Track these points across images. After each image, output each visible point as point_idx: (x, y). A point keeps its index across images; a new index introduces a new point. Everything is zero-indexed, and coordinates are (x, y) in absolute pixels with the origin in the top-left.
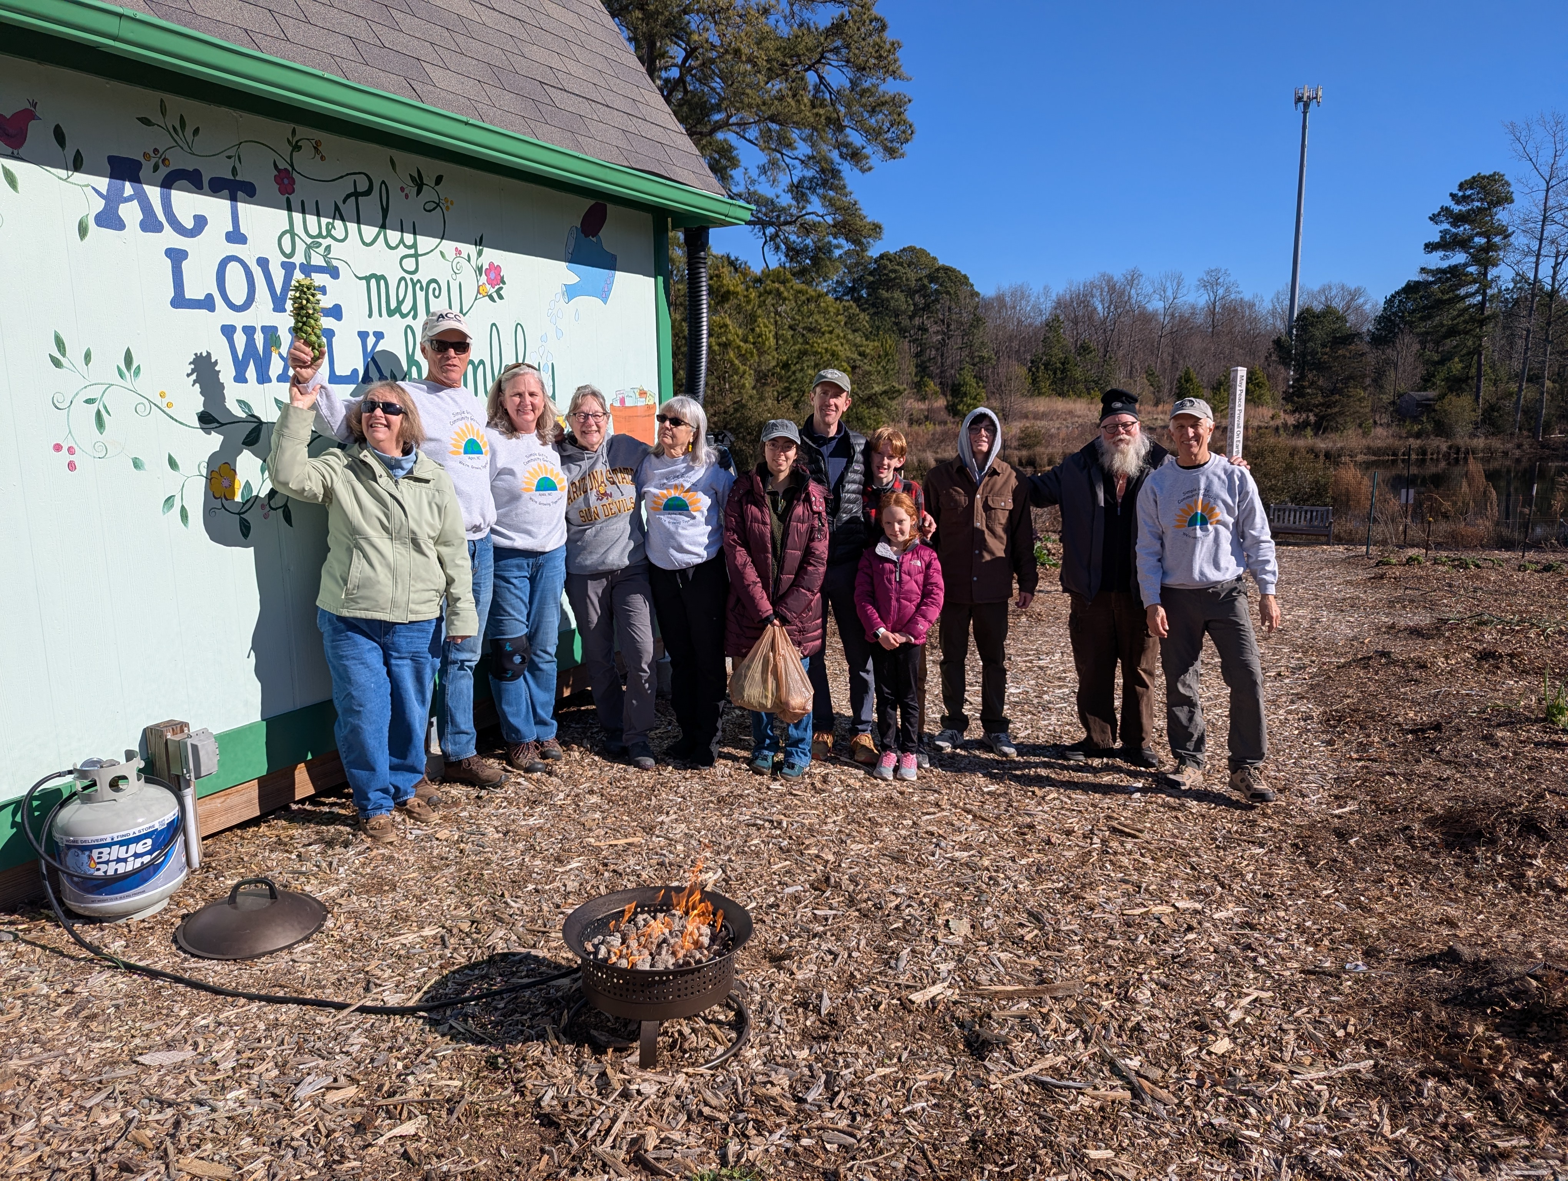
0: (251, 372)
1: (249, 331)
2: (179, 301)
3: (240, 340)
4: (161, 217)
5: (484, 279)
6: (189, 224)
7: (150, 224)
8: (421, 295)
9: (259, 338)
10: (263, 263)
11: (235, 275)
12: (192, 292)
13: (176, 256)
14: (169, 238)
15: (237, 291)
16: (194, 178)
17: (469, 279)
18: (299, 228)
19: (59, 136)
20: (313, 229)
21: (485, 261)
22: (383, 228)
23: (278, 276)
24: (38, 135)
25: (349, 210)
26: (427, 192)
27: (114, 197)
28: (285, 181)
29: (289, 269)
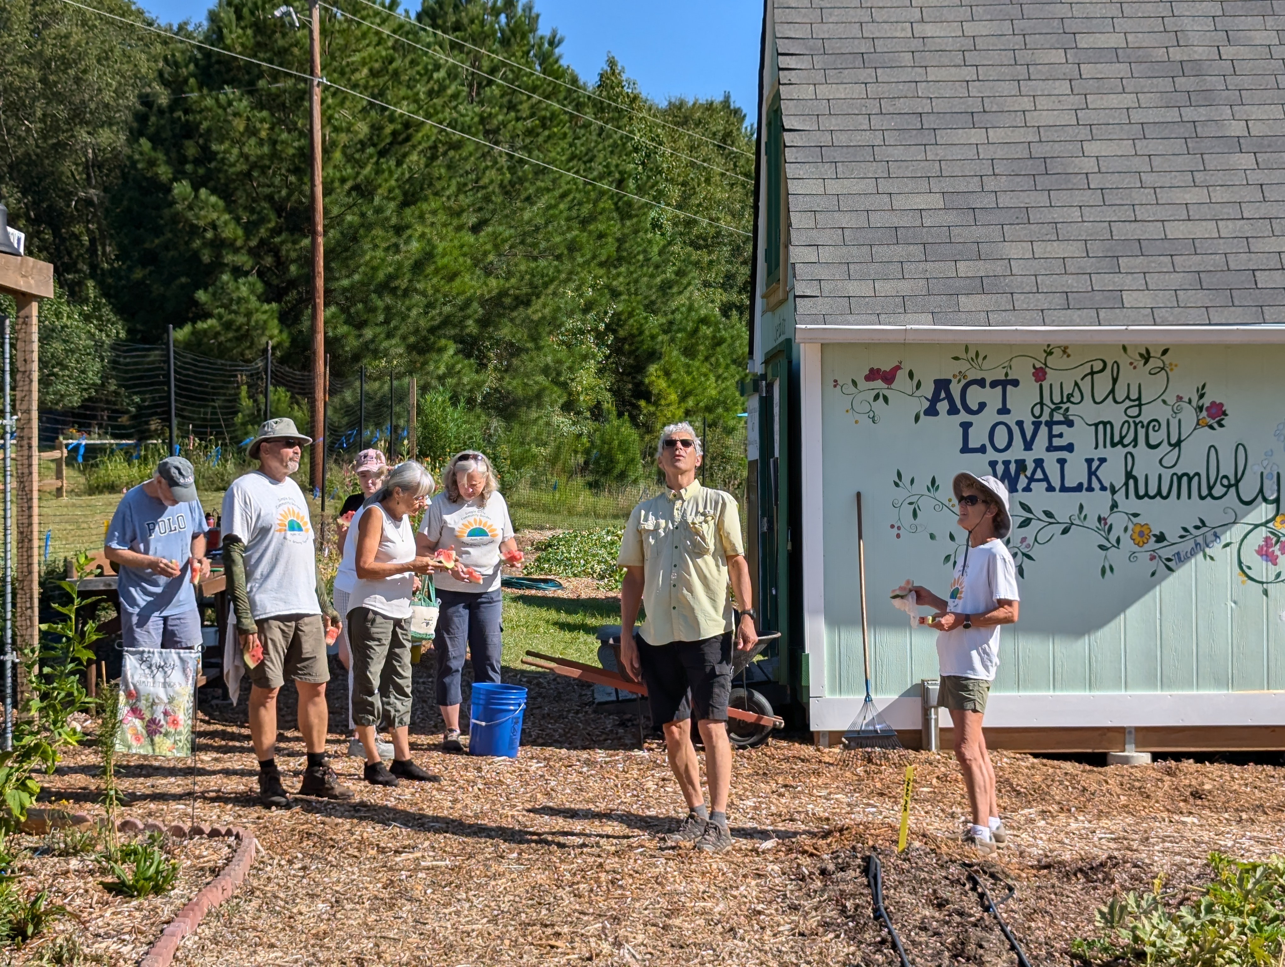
1: (1007, 463)
2: (965, 449)
3: (1000, 468)
4: (959, 406)
5: (1204, 413)
6: (975, 407)
7: (953, 411)
8: (1141, 432)
9: (1013, 467)
10: (1020, 424)
11: (1001, 432)
12: (971, 445)
13: (966, 426)
14: (964, 416)
15: (1001, 441)
16: (981, 383)
17: (1189, 416)
18: (1047, 400)
19: (911, 375)
20: (1057, 399)
21: (1206, 402)
22: (1112, 391)
23: (1029, 430)
24: (902, 375)
25: (1086, 386)
26: (1152, 363)
27: (935, 400)
28: (1040, 374)
29: (1037, 425)
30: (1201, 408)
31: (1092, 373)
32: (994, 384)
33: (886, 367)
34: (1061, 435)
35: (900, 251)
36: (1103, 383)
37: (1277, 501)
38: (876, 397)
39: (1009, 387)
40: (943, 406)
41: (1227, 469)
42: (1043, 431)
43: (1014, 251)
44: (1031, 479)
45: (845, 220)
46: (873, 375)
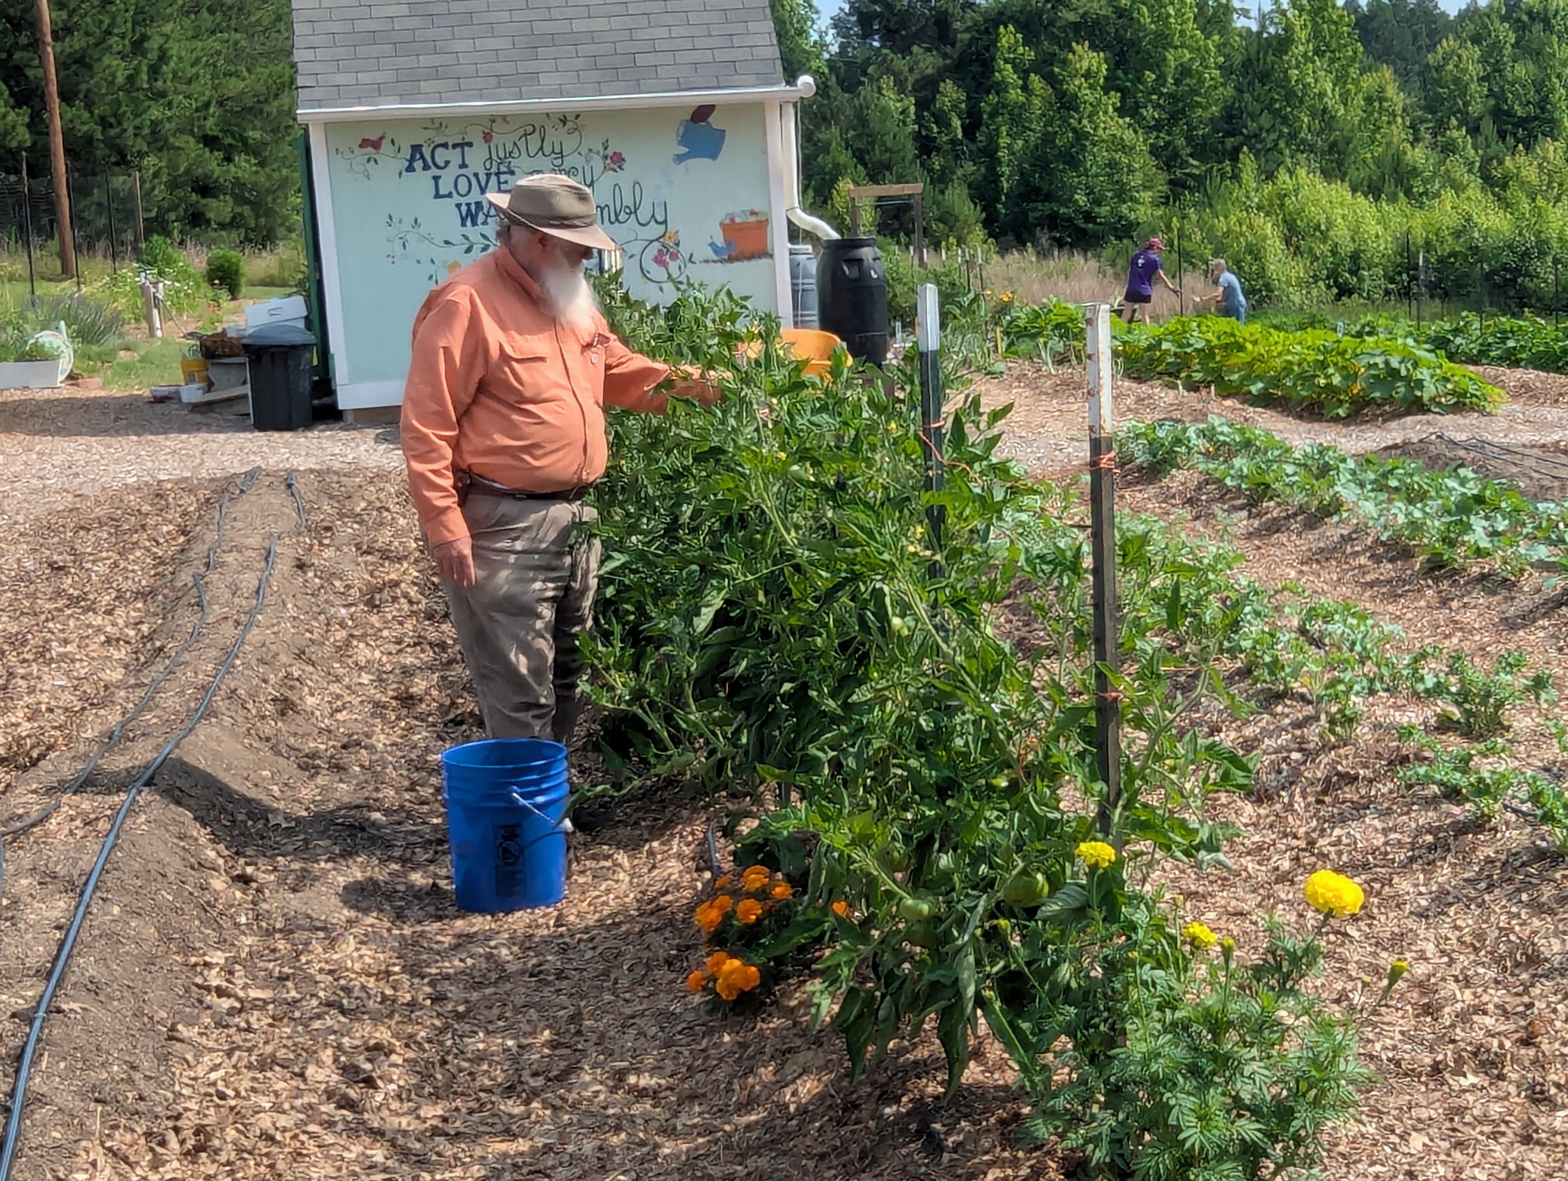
0: (469, 223)
1: (468, 205)
2: (437, 196)
3: (464, 209)
4: (430, 163)
5: (609, 161)
6: (442, 164)
7: (426, 167)
9: (473, 207)
10: (476, 175)
11: (462, 182)
12: (442, 192)
13: (436, 178)
14: (435, 172)
15: (463, 189)
16: (445, 145)
17: (598, 163)
18: (494, 157)
19: (393, 142)
20: (502, 155)
21: (610, 152)
22: (541, 148)
23: (483, 179)
24: (386, 144)
25: (522, 144)
26: (569, 125)
27: (412, 160)
28: (487, 138)
29: (488, 175)
30: (606, 157)
31: (526, 135)
32: (455, 146)
33: (374, 137)
34: (506, 182)
35: (375, 50)
36: (534, 142)
37: (665, 222)
38: (369, 160)
39: (466, 148)
40: (418, 164)
41: (628, 201)
42: (494, 178)
43: (458, 46)
44: (487, 216)
45: (335, 27)
46: (365, 143)
